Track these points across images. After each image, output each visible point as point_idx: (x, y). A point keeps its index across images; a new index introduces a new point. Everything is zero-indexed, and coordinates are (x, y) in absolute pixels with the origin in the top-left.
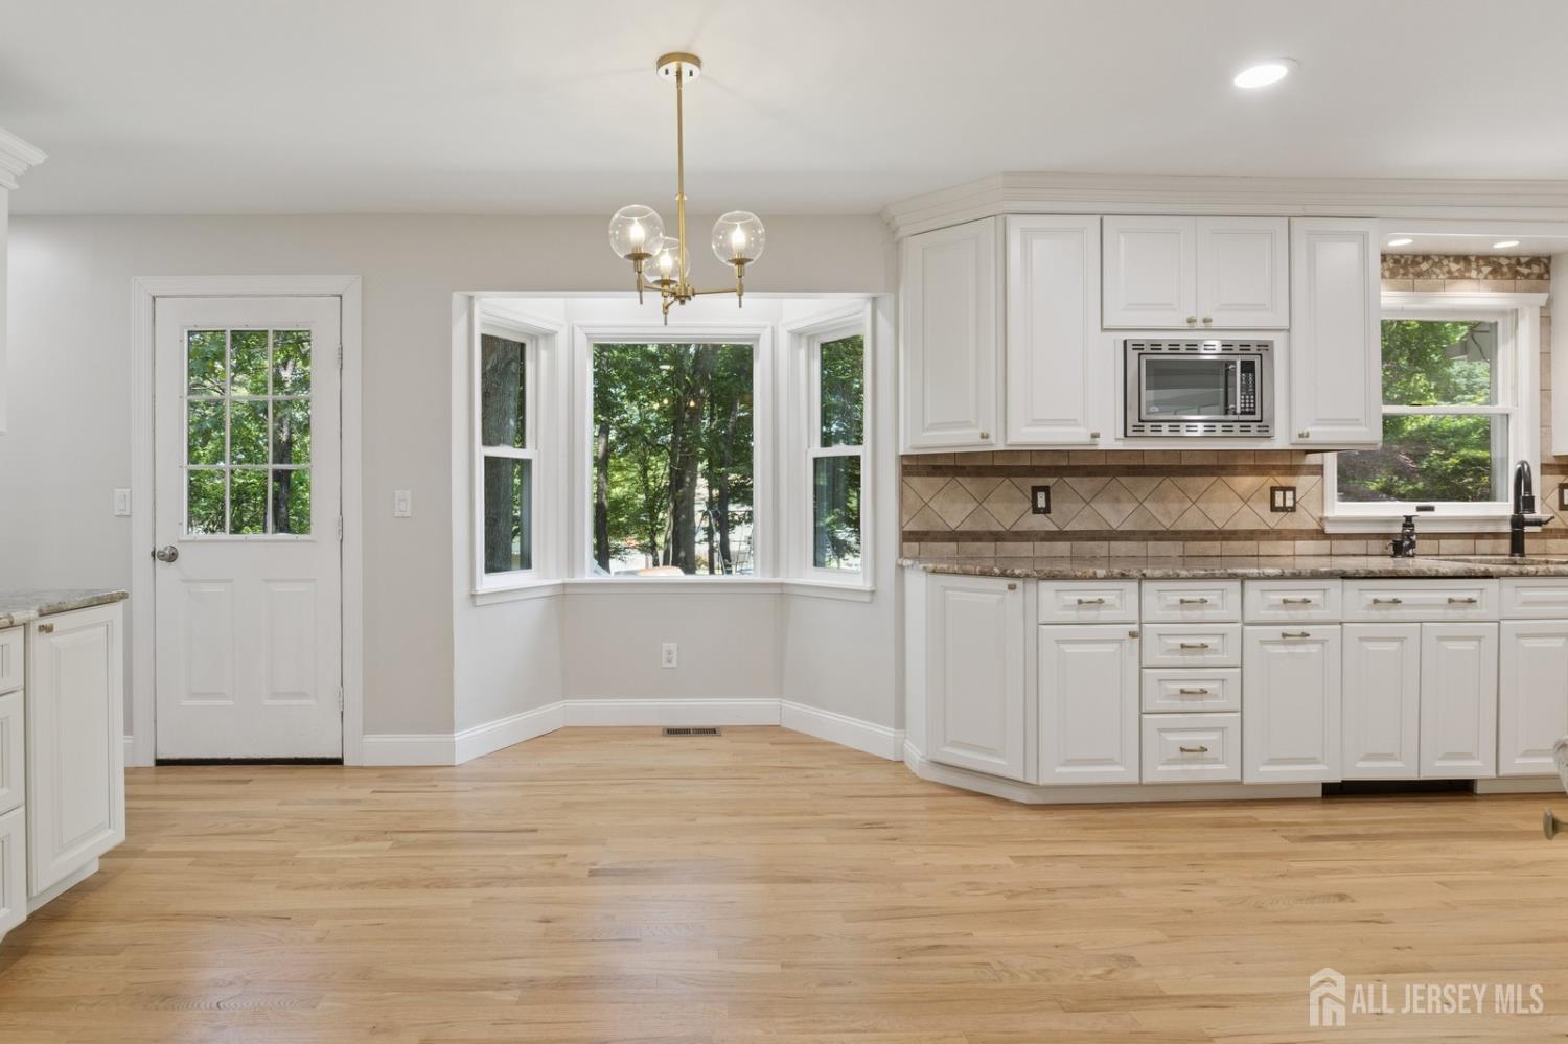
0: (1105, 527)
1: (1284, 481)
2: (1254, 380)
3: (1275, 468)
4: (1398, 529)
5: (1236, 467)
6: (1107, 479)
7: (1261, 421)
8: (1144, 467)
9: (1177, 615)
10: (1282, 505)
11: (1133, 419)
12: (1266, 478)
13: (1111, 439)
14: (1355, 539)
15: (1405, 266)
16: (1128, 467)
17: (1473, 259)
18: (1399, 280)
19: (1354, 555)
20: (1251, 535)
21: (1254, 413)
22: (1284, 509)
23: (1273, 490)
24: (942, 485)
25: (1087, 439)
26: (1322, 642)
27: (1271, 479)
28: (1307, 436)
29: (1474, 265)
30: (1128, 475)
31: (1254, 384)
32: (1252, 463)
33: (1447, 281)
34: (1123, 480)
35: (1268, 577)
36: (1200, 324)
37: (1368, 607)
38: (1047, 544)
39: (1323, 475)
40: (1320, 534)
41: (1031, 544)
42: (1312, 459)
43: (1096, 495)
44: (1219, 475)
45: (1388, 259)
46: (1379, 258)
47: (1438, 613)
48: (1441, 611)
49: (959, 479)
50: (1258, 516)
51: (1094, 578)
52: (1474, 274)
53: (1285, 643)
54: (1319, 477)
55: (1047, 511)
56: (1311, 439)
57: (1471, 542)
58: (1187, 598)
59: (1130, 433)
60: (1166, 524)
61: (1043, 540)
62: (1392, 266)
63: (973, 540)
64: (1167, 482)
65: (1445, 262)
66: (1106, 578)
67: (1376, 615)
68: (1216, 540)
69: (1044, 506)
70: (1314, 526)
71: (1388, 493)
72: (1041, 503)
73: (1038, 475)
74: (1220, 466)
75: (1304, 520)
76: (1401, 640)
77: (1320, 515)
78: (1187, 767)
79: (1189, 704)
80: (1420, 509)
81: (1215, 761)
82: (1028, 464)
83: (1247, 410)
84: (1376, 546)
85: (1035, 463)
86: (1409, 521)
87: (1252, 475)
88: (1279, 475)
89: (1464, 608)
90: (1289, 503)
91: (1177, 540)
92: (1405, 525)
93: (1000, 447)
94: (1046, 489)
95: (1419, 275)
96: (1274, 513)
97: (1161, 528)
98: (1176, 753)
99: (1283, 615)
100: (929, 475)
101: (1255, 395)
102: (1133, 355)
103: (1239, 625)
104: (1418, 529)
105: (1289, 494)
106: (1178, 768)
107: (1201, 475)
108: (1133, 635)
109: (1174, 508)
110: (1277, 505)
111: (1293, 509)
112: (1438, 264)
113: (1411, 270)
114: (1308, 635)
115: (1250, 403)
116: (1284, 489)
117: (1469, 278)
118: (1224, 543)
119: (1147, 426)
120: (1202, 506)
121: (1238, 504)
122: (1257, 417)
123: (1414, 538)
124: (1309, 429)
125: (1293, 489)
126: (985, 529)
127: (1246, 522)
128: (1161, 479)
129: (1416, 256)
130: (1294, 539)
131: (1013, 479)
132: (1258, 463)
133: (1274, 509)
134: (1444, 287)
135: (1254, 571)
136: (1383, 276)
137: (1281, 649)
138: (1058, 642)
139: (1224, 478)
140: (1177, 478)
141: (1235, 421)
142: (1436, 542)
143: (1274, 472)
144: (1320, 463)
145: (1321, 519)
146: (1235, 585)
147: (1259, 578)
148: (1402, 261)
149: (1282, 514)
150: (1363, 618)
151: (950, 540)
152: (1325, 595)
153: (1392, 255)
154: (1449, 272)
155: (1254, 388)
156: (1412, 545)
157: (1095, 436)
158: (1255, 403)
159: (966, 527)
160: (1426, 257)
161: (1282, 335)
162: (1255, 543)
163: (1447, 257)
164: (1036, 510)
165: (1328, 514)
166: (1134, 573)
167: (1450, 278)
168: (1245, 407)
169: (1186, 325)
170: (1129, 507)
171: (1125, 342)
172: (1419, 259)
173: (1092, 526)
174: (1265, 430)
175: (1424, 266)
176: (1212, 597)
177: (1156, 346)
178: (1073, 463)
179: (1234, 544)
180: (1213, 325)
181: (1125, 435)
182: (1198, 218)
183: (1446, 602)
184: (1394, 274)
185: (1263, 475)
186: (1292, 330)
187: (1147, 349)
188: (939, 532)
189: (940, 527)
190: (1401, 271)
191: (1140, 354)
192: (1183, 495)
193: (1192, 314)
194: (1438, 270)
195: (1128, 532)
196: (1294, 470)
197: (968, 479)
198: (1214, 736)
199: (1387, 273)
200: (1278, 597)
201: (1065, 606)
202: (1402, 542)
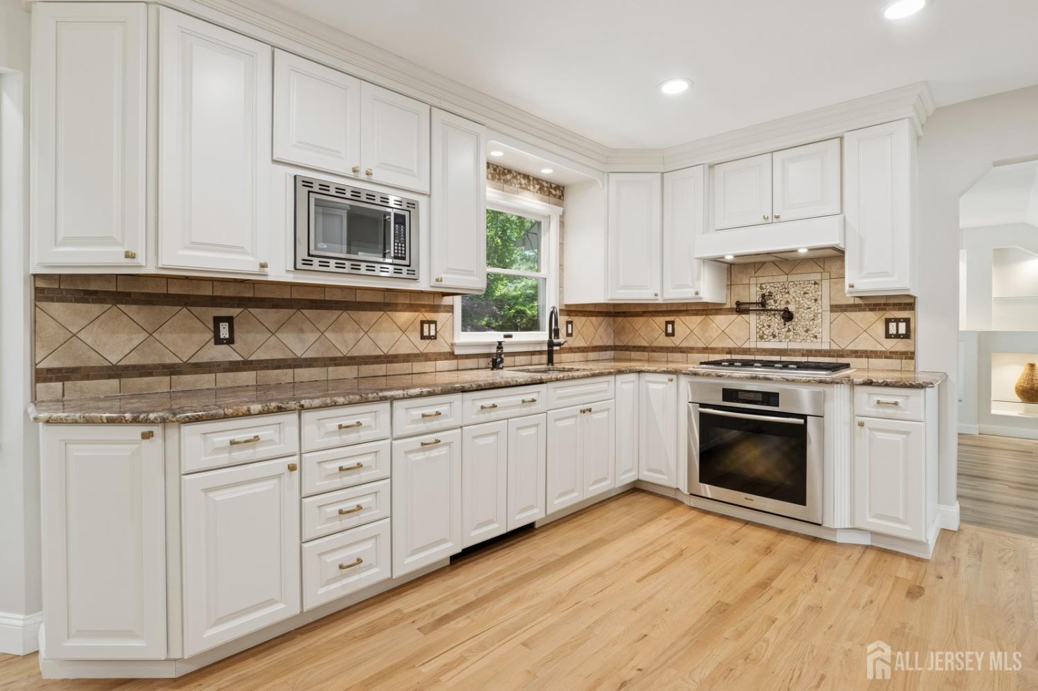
0: (291, 356)
1: (430, 316)
2: (405, 231)
3: (424, 306)
4: (494, 350)
5: (397, 304)
6: (292, 311)
7: (409, 266)
8: (325, 301)
9: (336, 440)
10: (427, 334)
11: (303, 254)
12: (417, 313)
13: (280, 271)
14: (471, 358)
15: (499, 173)
16: (311, 301)
17: (531, 178)
18: (495, 183)
19: (471, 369)
20: (407, 358)
21: (404, 259)
22: (429, 337)
23: (422, 323)
24: (97, 314)
25: (256, 269)
26: (449, 444)
27: (421, 314)
28: (441, 281)
29: (532, 183)
30: (311, 308)
31: (405, 234)
32: (408, 302)
33: (520, 190)
34: (308, 313)
35: (411, 397)
36: (363, 176)
37: (478, 413)
38: (231, 375)
39: (453, 313)
40: (452, 356)
41: (213, 376)
42: (447, 301)
43: (281, 326)
44: (384, 311)
45: (491, 167)
46: (485, 165)
47: (517, 411)
48: (518, 409)
49: (122, 307)
50: (410, 343)
51: (248, 414)
52: (532, 188)
53: (424, 450)
54: (451, 314)
55: (230, 341)
56: (444, 283)
57: (529, 357)
58: (344, 423)
59: (299, 266)
60: (343, 350)
61: (226, 370)
62: (492, 172)
63: (141, 375)
64: (345, 315)
65: (518, 177)
66: (261, 413)
67: (483, 417)
68: (382, 362)
69: (227, 336)
70: (448, 349)
71: (489, 327)
72: (224, 332)
73: (221, 305)
74: (386, 302)
75: (441, 346)
76: (496, 433)
77: (451, 341)
78: (345, 581)
79: (348, 521)
80: (506, 336)
81: (370, 567)
82: (211, 294)
83: (400, 255)
84: (483, 362)
85: (217, 293)
86: (500, 344)
87: (409, 311)
88: (426, 312)
89: (529, 406)
90: (433, 333)
91: (353, 365)
92: (498, 348)
93: (151, 270)
94: (230, 320)
95: (506, 182)
96: (423, 341)
97: (339, 355)
98: (335, 571)
99: (422, 427)
100: (77, 301)
101: (405, 244)
102: (303, 192)
103: (389, 441)
104: (506, 350)
105: (433, 326)
106: (338, 585)
107: (371, 310)
108: (292, 468)
109: (350, 337)
110: (425, 334)
111: (435, 337)
112: (515, 177)
113: (502, 177)
114: (439, 441)
115: (401, 250)
116: (430, 322)
117: (530, 190)
118: (388, 365)
119: (316, 261)
120: (372, 335)
121: (398, 334)
122: (406, 262)
123: (503, 356)
124: (443, 276)
125: (435, 322)
126: (157, 361)
127: (404, 349)
128: (340, 312)
129: (504, 169)
130: (436, 360)
131: (193, 309)
132: (412, 302)
133: (423, 337)
134: (518, 193)
135: (400, 393)
136: (488, 178)
137: (420, 456)
138: (206, 491)
139: (389, 313)
140: (352, 312)
141: (390, 264)
142: (513, 358)
143: (423, 310)
144: (451, 304)
145: (452, 345)
146: (386, 405)
147: (404, 398)
148: (498, 170)
149: (428, 341)
150: (474, 422)
151: (110, 377)
152: (451, 406)
153: (493, 165)
154: (520, 184)
155: (405, 238)
156: (502, 361)
157: (263, 266)
158: (405, 250)
159: (133, 360)
160: (510, 171)
161: (425, 198)
162: (410, 364)
163: (520, 174)
164: (218, 341)
165: (456, 341)
166: (293, 404)
167: (521, 188)
168: (398, 253)
169: (351, 174)
170: (311, 337)
171: (295, 177)
172: (506, 171)
173: (278, 355)
174: (413, 275)
175: (509, 177)
176: (365, 420)
177: (324, 187)
178: (258, 295)
179: (396, 365)
180: (374, 178)
181: (295, 269)
182: (362, 81)
183: (521, 402)
184: (493, 178)
185: (416, 311)
186: (432, 196)
187: (316, 188)
188: (93, 367)
189: (95, 361)
190: (497, 177)
191: (309, 192)
192: (357, 327)
193: (356, 164)
194: (515, 181)
195: (311, 359)
196: (435, 308)
197: (134, 307)
198: (368, 545)
199: (490, 176)
200: (418, 413)
201: (215, 449)
202: (496, 359)
